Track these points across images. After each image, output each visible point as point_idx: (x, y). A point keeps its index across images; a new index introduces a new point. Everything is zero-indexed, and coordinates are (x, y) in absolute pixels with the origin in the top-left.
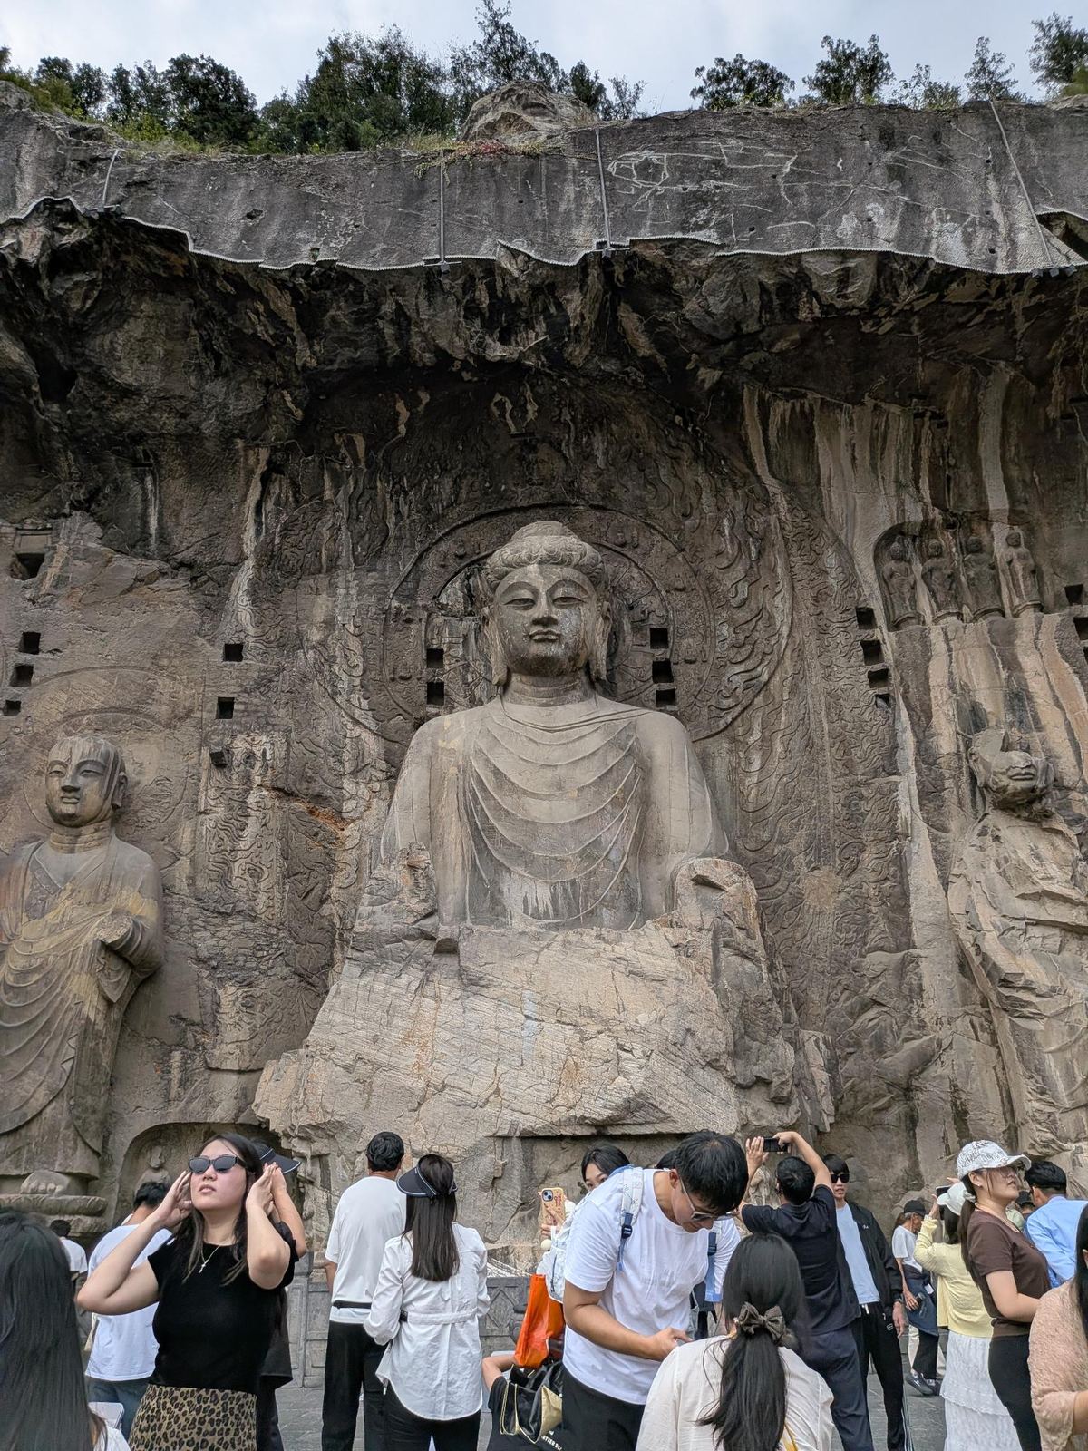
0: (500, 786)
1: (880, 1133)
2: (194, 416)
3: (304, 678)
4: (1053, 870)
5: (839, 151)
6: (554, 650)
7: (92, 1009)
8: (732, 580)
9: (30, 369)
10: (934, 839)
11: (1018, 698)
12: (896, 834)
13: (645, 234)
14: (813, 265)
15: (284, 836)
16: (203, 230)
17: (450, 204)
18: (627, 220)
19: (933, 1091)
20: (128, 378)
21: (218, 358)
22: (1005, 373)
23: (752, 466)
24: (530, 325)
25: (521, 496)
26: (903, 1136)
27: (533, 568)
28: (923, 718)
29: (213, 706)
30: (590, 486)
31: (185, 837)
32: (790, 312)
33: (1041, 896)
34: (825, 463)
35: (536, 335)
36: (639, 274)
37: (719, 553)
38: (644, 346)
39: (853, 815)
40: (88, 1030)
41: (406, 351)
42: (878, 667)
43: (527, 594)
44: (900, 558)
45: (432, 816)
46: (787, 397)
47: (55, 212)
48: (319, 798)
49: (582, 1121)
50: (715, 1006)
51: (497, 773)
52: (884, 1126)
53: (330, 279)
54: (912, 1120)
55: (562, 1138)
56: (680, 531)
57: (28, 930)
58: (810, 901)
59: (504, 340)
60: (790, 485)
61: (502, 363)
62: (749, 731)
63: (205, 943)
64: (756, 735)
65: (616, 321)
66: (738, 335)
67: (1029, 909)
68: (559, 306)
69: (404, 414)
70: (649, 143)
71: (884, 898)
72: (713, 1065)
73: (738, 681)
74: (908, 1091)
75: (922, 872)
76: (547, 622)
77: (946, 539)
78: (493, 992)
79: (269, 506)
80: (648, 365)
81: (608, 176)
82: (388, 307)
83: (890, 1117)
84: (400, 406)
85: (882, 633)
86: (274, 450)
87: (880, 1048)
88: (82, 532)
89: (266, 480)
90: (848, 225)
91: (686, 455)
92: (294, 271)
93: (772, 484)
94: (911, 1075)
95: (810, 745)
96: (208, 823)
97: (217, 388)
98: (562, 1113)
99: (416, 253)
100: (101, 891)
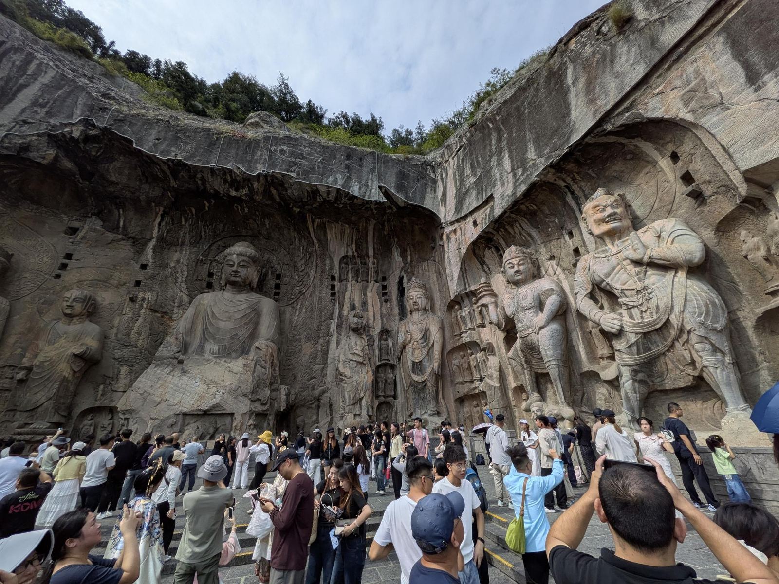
0: (213, 316)
1: (310, 410)
2: (138, 194)
3: (166, 277)
4: (358, 347)
5: (335, 158)
6: (237, 279)
7: (67, 373)
8: (301, 264)
9: (75, 169)
10: (338, 337)
11: (364, 304)
12: (328, 335)
13: (277, 171)
14: (320, 188)
15: (151, 323)
16: (140, 141)
17: (222, 149)
18: (272, 165)
19: (325, 399)
20: (114, 179)
21: (147, 178)
22: (373, 222)
23: (310, 234)
24: (243, 188)
25: (244, 232)
26: (316, 411)
27: (235, 256)
28: (341, 306)
29: (134, 282)
30: (264, 232)
31: (116, 322)
32: (315, 198)
33: (354, 354)
34: (329, 236)
35: (245, 191)
36: (275, 180)
37: (299, 256)
38: (278, 199)
39: (319, 329)
40: (65, 379)
41: (205, 188)
42: (333, 292)
43: (231, 263)
44: (346, 264)
45: (193, 323)
46: (319, 218)
47: (87, 123)
48: (165, 313)
49: (200, 410)
50: (250, 381)
51: (213, 313)
52: (312, 408)
53: (177, 166)
54: (319, 407)
55: (194, 414)
56: (289, 249)
57: (47, 349)
58: (304, 351)
59: (236, 190)
60: (319, 240)
61: (235, 196)
62: (297, 305)
63: (118, 354)
64: (299, 306)
65: (270, 191)
66: (302, 201)
67: (351, 357)
68: (252, 185)
69: (207, 205)
70: (285, 144)
71: (322, 351)
72: (245, 395)
73: (297, 291)
74: (319, 400)
75: (333, 345)
76: (236, 271)
77: (358, 260)
78: (189, 375)
79: (163, 224)
80: (279, 204)
81: (271, 151)
82: (199, 176)
83: (313, 406)
84: (205, 202)
85: (337, 283)
86: (165, 208)
87: (313, 389)
88: (95, 223)
89: (163, 216)
90: (331, 179)
91: (292, 229)
92: (168, 160)
93: (315, 240)
94: (320, 396)
95: (312, 310)
96: (125, 318)
97: (146, 187)
98: (195, 408)
99: (208, 162)
100: (77, 338)
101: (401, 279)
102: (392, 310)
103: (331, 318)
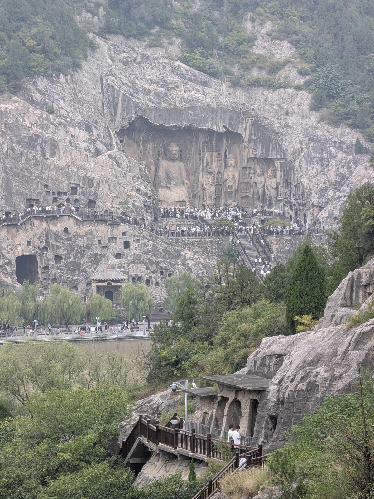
3: (147, 154)
5: (208, 114)
8: (189, 146)
11: (212, 161)
12: (199, 173)
13: (190, 124)
14: (203, 128)
16: (150, 118)
17: (173, 117)
18: (188, 122)
19: (198, 195)
24: (178, 128)
27: (174, 151)
28: (203, 162)
29: (139, 157)
34: (200, 135)
37: (188, 143)
39: (196, 171)
42: (200, 156)
43: (173, 154)
47: (135, 114)
53: (161, 125)
54: (195, 197)
58: (191, 179)
59: (175, 129)
60: (196, 136)
62: (188, 162)
65: (185, 128)
68: (181, 127)
70: (191, 110)
71: (197, 179)
73: (188, 157)
75: (200, 177)
77: (209, 142)
79: (144, 135)
81: (187, 115)
82: (165, 127)
85: (201, 152)
88: (126, 137)
90: (207, 125)
93: (194, 136)
94: (196, 194)
95: (193, 164)
99: (170, 124)
101: (226, 151)
102: (222, 164)
103: (200, 167)
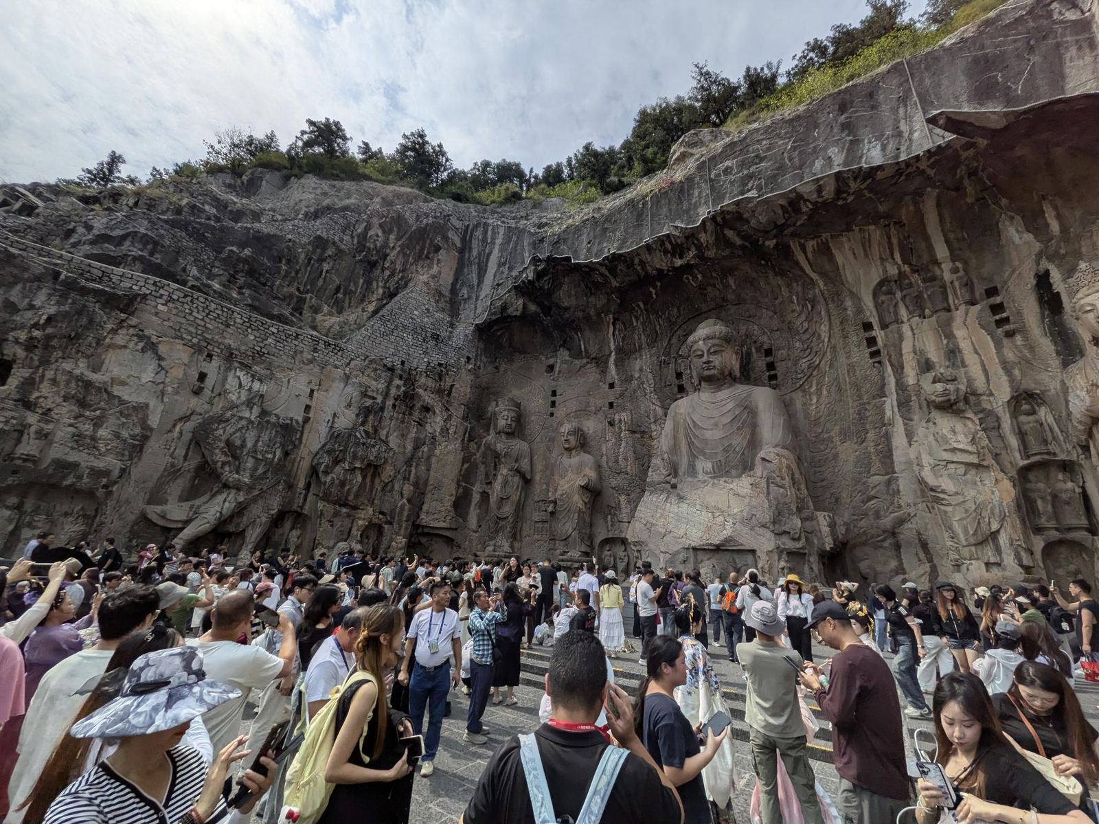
0: (695, 427)
1: (881, 550)
2: (587, 310)
3: (635, 391)
4: (961, 437)
5: (816, 126)
6: (712, 372)
7: (581, 505)
8: (800, 323)
9: (539, 310)
10: (905, 424)
11: (953, 353)
12: (884, 426)
13: (727, 202)
14: (802, 190)
15: (634, 446)
16: (576, 253)
17: (653, 216)
18: (719, 198)
19: (908, 532)
20: (566, 304)
21: (590, 289)
23: (803, 270)
24: (689, 249)
25: (704, 307)
26: (894, 552)
27: (701, 342)
28: (899, 369)
29: (607, 405)
30: (731, 297)
31: (604, 449)
32: (798, 211)
33: (954, 450)
34: (840, 259)
35: (692, 253)
36: (728, 217)
37: (793, 311)
38: (738, 242)
39: (861, 417)
40: (580, 511)
41: (647, 272)
42: (874, 349)
43: (700, 353)
44: (890, 293)
45: (675, 438)
46: (813, 239)
47: (535, 261)
48: (644, 432)
49: (711, 544)
50: (767, 506)
51: (694, 421)
52: (885, 548)
53: (615, 259)
54: (898, 547)
56: (774, 306)
57: (562, 482)
58: (842, 456)
59: (681, 257)
60: (824, 275)
61: (681, 266)
62: (811, 386)
63: (614, 483)
64: (814, 388)
65: (724, 235)
66: (776, 226)
67: (947, 456)
68: (698, 240)
69: (654, 291)
70: (727, 157)
71: (878, 452)
72: (764, 526)
73: (805, 366)
74: (894, 534)
75: (899, 440)
76: (708, 362)
77: (915, 278)
78: (688, 501)
79: (617, 332)
80: (743, 247)
81: (711, 180)
82: (636, 261)
83: (886, 544)
84: (651, 289)
85: (878, 333)
86: (614, 314)
87: (877, 515)
88: (564, 354)
89: (614, 324)
90: (818, 164)
91: (771, 274)
92: (603, 259)
93: (814, 276)
94: (894, 527)
95: (840, 389)
96: (610, 444)
97: (592, 299)
98: (704, 542)
99: (641, 240)
100: (579, 470)
101: (1043, 277)
102: (1032, 348)
103: (881, 392)
